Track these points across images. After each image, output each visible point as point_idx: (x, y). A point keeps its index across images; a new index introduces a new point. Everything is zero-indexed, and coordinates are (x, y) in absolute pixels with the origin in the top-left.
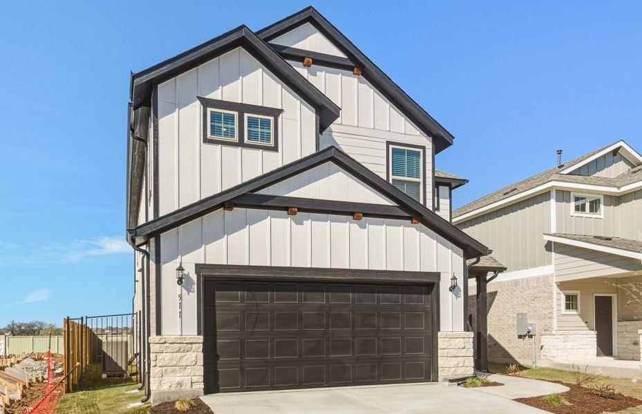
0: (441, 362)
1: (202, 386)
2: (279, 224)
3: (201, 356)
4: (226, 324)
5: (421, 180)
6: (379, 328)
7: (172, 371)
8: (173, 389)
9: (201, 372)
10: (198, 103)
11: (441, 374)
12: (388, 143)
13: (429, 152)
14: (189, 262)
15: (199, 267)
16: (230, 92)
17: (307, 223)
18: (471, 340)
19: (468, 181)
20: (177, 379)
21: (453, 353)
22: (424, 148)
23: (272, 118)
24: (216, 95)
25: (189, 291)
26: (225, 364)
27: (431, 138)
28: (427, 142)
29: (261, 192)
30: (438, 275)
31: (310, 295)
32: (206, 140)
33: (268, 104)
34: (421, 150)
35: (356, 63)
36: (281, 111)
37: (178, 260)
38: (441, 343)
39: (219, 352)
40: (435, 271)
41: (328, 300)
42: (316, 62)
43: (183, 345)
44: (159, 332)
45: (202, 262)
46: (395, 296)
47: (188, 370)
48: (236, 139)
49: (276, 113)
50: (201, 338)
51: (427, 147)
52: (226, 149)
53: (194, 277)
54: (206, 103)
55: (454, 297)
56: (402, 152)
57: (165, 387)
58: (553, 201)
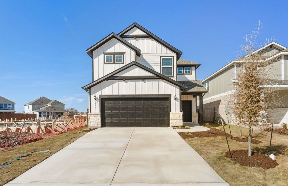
0: (171, 121)
1: (100, 125)
2: (121, 83)
3: (100, 118)
4: (108, 110)
5: (172, 67)
6: (151, 111)
7: (93, 121)
8: (93, 126)
9: (100, 122)
10: (103, 54)
11: (171, 125)
12: (161, 57)
13: (175, 58)
14: (98, 94)
15: (100, 96)
16: (111, 50)
17: (129, 83)
18: (182, 115)
19: (201, 64)
20: (94, 123)
21: (175, 118)
22: (173, 57)
23: (122, 55)
24: (107, 52)
25: (98, 102)
26: (107, 120)
27: (175, 53)
28: (174, 55)
29: (115, 75)
30: (170, 95)
31: (130, 102)
32: (105, 63)
33: (121, 52)
34: (172, 58)
35: (150, 36)
36: (125, 53)
37: (95, 94)
38: (171, 116)
39: (106, 117)
40: (169, 94)
41: (135, 103)
42: (137, 37)
43: (96, 115)
44: (90, 112)
45: (101, 94)
46: (157, 101)
47: (97, 121)
48: (113, 62)
49: (123, 54)
50: (100, 113)
51: (174, 56)
52: (110, 65)
53: (99, 98)
54: (105, 54)
55: (176, 102)
56: (166, 59)
57: (91, 125)
58: (235, 68)
